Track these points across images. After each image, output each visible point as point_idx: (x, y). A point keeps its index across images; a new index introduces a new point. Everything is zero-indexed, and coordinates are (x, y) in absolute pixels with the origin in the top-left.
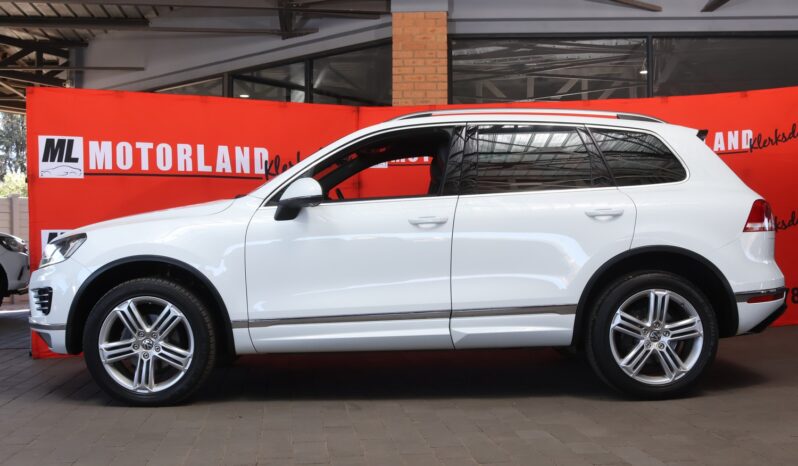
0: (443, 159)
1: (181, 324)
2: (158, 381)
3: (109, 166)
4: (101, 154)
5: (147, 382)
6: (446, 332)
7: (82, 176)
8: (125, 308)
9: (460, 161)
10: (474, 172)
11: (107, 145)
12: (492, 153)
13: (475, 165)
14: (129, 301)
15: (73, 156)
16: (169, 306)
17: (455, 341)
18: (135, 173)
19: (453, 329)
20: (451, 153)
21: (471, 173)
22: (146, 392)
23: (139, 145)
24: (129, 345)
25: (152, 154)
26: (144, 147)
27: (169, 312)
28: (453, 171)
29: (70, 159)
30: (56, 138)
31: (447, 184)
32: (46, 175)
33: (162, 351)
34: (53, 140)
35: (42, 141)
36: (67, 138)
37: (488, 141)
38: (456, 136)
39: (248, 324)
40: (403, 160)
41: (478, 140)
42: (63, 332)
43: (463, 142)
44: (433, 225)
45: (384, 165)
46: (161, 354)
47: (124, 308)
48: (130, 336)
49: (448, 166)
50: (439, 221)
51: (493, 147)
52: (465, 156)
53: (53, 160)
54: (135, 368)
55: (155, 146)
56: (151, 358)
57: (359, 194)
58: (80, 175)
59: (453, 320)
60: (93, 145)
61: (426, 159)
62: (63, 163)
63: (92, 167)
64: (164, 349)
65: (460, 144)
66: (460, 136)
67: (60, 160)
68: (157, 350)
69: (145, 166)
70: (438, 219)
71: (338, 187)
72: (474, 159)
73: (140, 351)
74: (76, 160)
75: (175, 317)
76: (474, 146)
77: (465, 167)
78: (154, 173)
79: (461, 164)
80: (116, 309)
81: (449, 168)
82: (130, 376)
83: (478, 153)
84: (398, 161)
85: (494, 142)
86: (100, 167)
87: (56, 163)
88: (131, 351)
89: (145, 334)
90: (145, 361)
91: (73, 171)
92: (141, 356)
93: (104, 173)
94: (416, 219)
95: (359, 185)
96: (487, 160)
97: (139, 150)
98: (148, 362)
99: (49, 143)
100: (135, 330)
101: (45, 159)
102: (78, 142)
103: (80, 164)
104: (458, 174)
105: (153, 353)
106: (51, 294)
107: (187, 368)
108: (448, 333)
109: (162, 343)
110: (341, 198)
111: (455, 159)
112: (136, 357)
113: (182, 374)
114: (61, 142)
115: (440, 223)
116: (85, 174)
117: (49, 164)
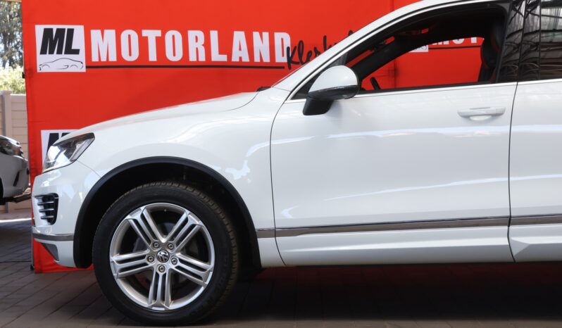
0: (498, 38)
1: (200, 234)
2: (175, 297)
3: (113, 58)
4: (105, 45)
5: (163, 298)
6: (504, 241)
7: (84, 70)
8: (139, 216)
9: (518, 41)
10: (537, 54)
11: (110, 34)
12: (554, 30)
13: (537, 45)
14: (142, 208)
15: (74, 47)
16: (187, 214)
17: (514, 254)
18: (142, 64)
19: (512, 238)
20: (508, 32)
21: (531, 55)
22: (163, 309)
23: (145, 33)
24: (143, 257)
25: (160, 42)
26: (152, 35)
27: (186, 220)
28: (510, 54)
29: (70, 51)
30: (55, 27)
31: (502, 70)
32: (45, 70)
33: (179, 264)
34: (51, 30)
35: (39, 30)
36: (66, 27)
37: (550, 16)
38: (513, 13)
39: (275, 233)
40: (446, 43)
41: (540, 16)
42: (70, 244)
43: (522, 19)
44: (487, 118)
45: (424, 49)
46: (179, 267)
47: (137, 216)
48: (144, 248)
49: (505, 47)
50: (495, 112)
51: (556, 23)
52: (525, 35)
53: (52, 52)
54: (149, 283)
55: (164, 34)
56: (167, 271)
57: (396, 85)
58: (81, 68)
59: (512, 228)
60: (95, 34)
61: (474, 40)
62: (63, 55)
63: (95, 59)
64: (182, 261)
65: (519, 21)
66: (518, 11)
67: (59, 52)
68: (174, 262)
69: (153, 57)
70: (493, 110)
71: (372, 75)
72: (536, 38)
73: (155, 264)
74: (77, 52)
75: (193, 226)
76: (535, 23)
77: (525, 48)
78: (163, 64)
79: (519, 45)
80: (128, 217)
81: (506, 50)
82: (145, 293)
83: (540, 31)
84: (440, 43)
85: (557, 17)
86: (104, 59)
87: (55, 56)
88: (146, 264)
89: (160, 244)
90: (161, 274)
91: (75, 64)
92: (156, 270)
93: (107, 66)
94: (467, 110)
95: (395, 73)
96: (549, 39)
97: (146, 38)
98: (164, 276)
99: (47, 33)
100: (149, 241)
101: (43, 52)
102: (79, 31)
103: (82, 56)
104: (517, 56)
105: (169, 266)
106: (57, 201)
107: (207, 283)
108: (508, 244)
109: (179, 255)
110: (377, 88)
111: (512, 39)
112: (150, 270)
113: (202, 290)
114: (60, 32)
115: (496, 115)
116: (87, 67)
117: (48, 57)
